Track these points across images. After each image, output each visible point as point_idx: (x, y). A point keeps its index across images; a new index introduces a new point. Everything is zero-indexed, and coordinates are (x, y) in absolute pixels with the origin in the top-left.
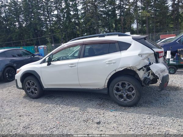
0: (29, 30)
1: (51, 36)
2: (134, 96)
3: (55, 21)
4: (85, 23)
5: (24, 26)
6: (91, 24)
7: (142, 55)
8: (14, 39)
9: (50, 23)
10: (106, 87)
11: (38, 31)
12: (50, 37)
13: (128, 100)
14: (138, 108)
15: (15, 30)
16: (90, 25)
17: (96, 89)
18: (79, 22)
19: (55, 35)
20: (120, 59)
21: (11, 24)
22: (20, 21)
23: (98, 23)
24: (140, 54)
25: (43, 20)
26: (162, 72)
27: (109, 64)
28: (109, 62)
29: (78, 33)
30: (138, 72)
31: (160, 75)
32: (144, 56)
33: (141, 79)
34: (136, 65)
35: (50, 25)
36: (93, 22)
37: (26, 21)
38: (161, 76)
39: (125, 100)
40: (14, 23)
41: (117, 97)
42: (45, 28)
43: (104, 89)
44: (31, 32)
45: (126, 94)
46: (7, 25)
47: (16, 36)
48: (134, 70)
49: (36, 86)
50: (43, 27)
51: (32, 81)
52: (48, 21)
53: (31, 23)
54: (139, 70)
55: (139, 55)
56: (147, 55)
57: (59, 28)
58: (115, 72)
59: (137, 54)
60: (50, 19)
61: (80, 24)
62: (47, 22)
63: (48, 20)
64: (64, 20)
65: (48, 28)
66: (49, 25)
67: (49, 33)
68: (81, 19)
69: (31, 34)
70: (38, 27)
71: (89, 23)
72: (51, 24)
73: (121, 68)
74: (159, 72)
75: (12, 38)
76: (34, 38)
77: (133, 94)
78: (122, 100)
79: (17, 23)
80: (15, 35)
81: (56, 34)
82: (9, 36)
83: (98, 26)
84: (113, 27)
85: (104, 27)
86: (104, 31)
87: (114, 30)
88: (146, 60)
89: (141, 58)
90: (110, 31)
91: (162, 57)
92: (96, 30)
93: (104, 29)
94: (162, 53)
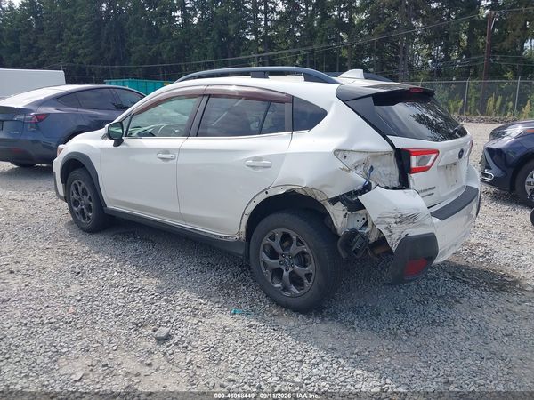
0: (208, 35)
1: (263, 58)
2: (311, 283)
3: (281, 12)
4: (370, 24)
5: (195, 22)
6: (389, 29)
7: (346, 154)
8: (165, 56)
9: (266, 18)
10: (243, 236)
11: (231, 39)
12: (261, 60)
13: (293, 289)
14: (318, 321)
15: (171, 34)
16: (384, 33)
17: (220, 237)
18: (351, 19)
19: (274, 56)
20: (281, 157)
21: (163, 14)
22: (188, 6)
23: (412, 27)
24: (339, 150)
25: (249, 7)
26: (401, 222)
27: (252, 167)
28: (256, 163)
29: (344, 53)
30: (330, 208)
31: (393, 231)
32: (353, 159)
33: (339, 232)
34: (323, 186)
35: (266, 24)
36: (395, 23)
37: (202, 9)
38: (395, 236)
39: (285, 288)
40: (171, 11)
41: (268, 274)
42: (250, 31)
43: (237, 242)
44: (210, 41)
45: (291, 270)
46: (154, 16)
47: (172, 49)
48: (319, 199)
49: (90, 199)
50: (244, 29)
51: (83, 184)
52: (262, 12)
53: (214, 14)
54: (334, 201)
55: (336, 152)
56: (363, 157)
57: (291, 34)
58: (266, 196)
59: (331, 149)
60: (266, 7)
61: (354, 26)
62: (259, 16)
63: (263, 8)
64: (307, 10)
65: (260, 33)
66: (263, 23)
67: (260, 49)
68: (358, 11)
69: (210, 47)
70: (232, 27)
71: (382, 27)
72: (270, 20)
73: (282, 186)
74: (388, 220)
75: (161, 55)
76: (216, 58)
77: (308, 276)
78: (279, 285)
79: (178, 13)
80: (169, 47)
81: (280, 52)
82: (155, 48)
83: (411, 37)
84: (462, 44)
85: (430, 44)
86: (429, 55)
87: (461, 56)
88: (358, 171)
89: (342, 166)
90: (448, 57)
91: (429, 168)
92: (402, 49)
93: (430, 48)
94: (433, 156)
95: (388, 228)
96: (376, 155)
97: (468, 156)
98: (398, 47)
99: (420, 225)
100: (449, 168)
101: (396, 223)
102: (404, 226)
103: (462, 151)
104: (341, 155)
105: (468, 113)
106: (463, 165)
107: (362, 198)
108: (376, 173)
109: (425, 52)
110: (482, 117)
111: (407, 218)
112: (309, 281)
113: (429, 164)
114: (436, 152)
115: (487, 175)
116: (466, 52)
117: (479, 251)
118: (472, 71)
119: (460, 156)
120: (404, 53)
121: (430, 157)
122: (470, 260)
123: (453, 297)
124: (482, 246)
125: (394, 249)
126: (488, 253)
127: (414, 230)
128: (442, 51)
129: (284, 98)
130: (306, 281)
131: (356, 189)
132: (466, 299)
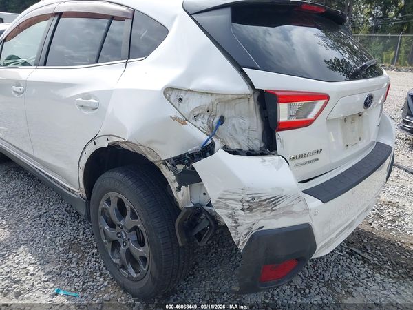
2: (145, 269)
7: (183, 95)
10: (84, 194)
13: (131, 270)
24: (172, 89)
26: (251, 209)
27: (81, 106)
31: (240, 221)
32: (191, 104)
38: (243, 230)
39: (124, 267)
41: (107, 245)
45: (128, 246)
55: (168, 91)
56: (206, 101)
58: (94, 147)
59: (160, 86)
73: (108, 137)
74: (233, 204)
78: (118, 262)
84: (399, 4)
85: (371, 4)
86: (370, 13)
87: (397, 15)
88: (199, 123)
89: (173, 112)
90: (385, 15)
91: (310, 122)
92: (346, 6)
93: (371, 7)
94: (320, 103)
95: (232, 216)
96: (227, 100)
97: (382, 104)
98: (344, 6)
99: (284, 214)
100: (349, 120)
101: (243, 210)
102: (257, 215)
103: (371, 97)
104: (174, 97)
105: (398, 63)
106: (373, 115)
107: (199, 166)
108: (230, 127)
109: (366, 11)
110: (410, 67)
111: (260, 204)
112: (144, 267)
113: (311, 117)
114: (325, 97)
115: (408, 123)
116: (402, 11)
117: (388, 213)
118: (405, 28)
119: (367, 105)
120: (348, 10)
121: (314, 105)
122: (375, 225)
123: (345, 285)
124: (393, 205)
125: (241, 247)
126: (399, 217)
127: (273, 221)
128: (381, 10)
129: (124, 13)
130: (141, 265)
131: (190, 151)
132: (360, 289)
